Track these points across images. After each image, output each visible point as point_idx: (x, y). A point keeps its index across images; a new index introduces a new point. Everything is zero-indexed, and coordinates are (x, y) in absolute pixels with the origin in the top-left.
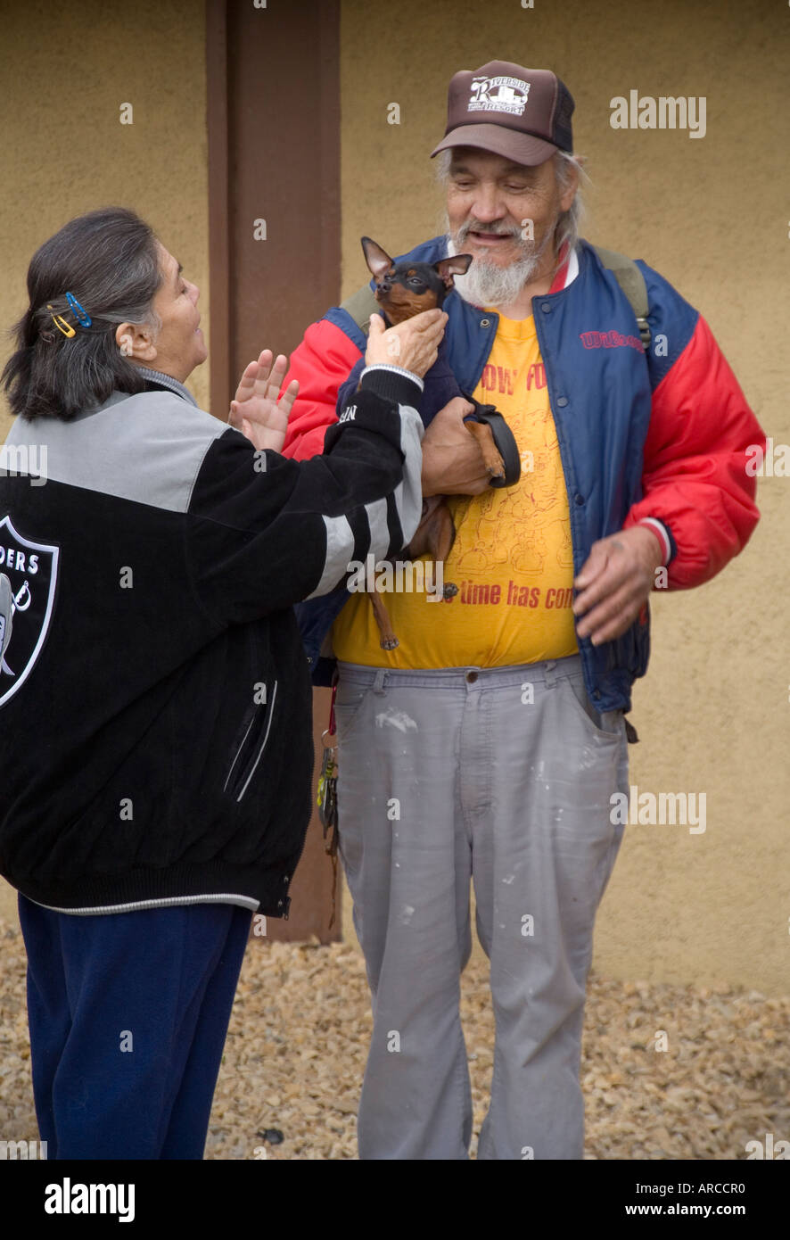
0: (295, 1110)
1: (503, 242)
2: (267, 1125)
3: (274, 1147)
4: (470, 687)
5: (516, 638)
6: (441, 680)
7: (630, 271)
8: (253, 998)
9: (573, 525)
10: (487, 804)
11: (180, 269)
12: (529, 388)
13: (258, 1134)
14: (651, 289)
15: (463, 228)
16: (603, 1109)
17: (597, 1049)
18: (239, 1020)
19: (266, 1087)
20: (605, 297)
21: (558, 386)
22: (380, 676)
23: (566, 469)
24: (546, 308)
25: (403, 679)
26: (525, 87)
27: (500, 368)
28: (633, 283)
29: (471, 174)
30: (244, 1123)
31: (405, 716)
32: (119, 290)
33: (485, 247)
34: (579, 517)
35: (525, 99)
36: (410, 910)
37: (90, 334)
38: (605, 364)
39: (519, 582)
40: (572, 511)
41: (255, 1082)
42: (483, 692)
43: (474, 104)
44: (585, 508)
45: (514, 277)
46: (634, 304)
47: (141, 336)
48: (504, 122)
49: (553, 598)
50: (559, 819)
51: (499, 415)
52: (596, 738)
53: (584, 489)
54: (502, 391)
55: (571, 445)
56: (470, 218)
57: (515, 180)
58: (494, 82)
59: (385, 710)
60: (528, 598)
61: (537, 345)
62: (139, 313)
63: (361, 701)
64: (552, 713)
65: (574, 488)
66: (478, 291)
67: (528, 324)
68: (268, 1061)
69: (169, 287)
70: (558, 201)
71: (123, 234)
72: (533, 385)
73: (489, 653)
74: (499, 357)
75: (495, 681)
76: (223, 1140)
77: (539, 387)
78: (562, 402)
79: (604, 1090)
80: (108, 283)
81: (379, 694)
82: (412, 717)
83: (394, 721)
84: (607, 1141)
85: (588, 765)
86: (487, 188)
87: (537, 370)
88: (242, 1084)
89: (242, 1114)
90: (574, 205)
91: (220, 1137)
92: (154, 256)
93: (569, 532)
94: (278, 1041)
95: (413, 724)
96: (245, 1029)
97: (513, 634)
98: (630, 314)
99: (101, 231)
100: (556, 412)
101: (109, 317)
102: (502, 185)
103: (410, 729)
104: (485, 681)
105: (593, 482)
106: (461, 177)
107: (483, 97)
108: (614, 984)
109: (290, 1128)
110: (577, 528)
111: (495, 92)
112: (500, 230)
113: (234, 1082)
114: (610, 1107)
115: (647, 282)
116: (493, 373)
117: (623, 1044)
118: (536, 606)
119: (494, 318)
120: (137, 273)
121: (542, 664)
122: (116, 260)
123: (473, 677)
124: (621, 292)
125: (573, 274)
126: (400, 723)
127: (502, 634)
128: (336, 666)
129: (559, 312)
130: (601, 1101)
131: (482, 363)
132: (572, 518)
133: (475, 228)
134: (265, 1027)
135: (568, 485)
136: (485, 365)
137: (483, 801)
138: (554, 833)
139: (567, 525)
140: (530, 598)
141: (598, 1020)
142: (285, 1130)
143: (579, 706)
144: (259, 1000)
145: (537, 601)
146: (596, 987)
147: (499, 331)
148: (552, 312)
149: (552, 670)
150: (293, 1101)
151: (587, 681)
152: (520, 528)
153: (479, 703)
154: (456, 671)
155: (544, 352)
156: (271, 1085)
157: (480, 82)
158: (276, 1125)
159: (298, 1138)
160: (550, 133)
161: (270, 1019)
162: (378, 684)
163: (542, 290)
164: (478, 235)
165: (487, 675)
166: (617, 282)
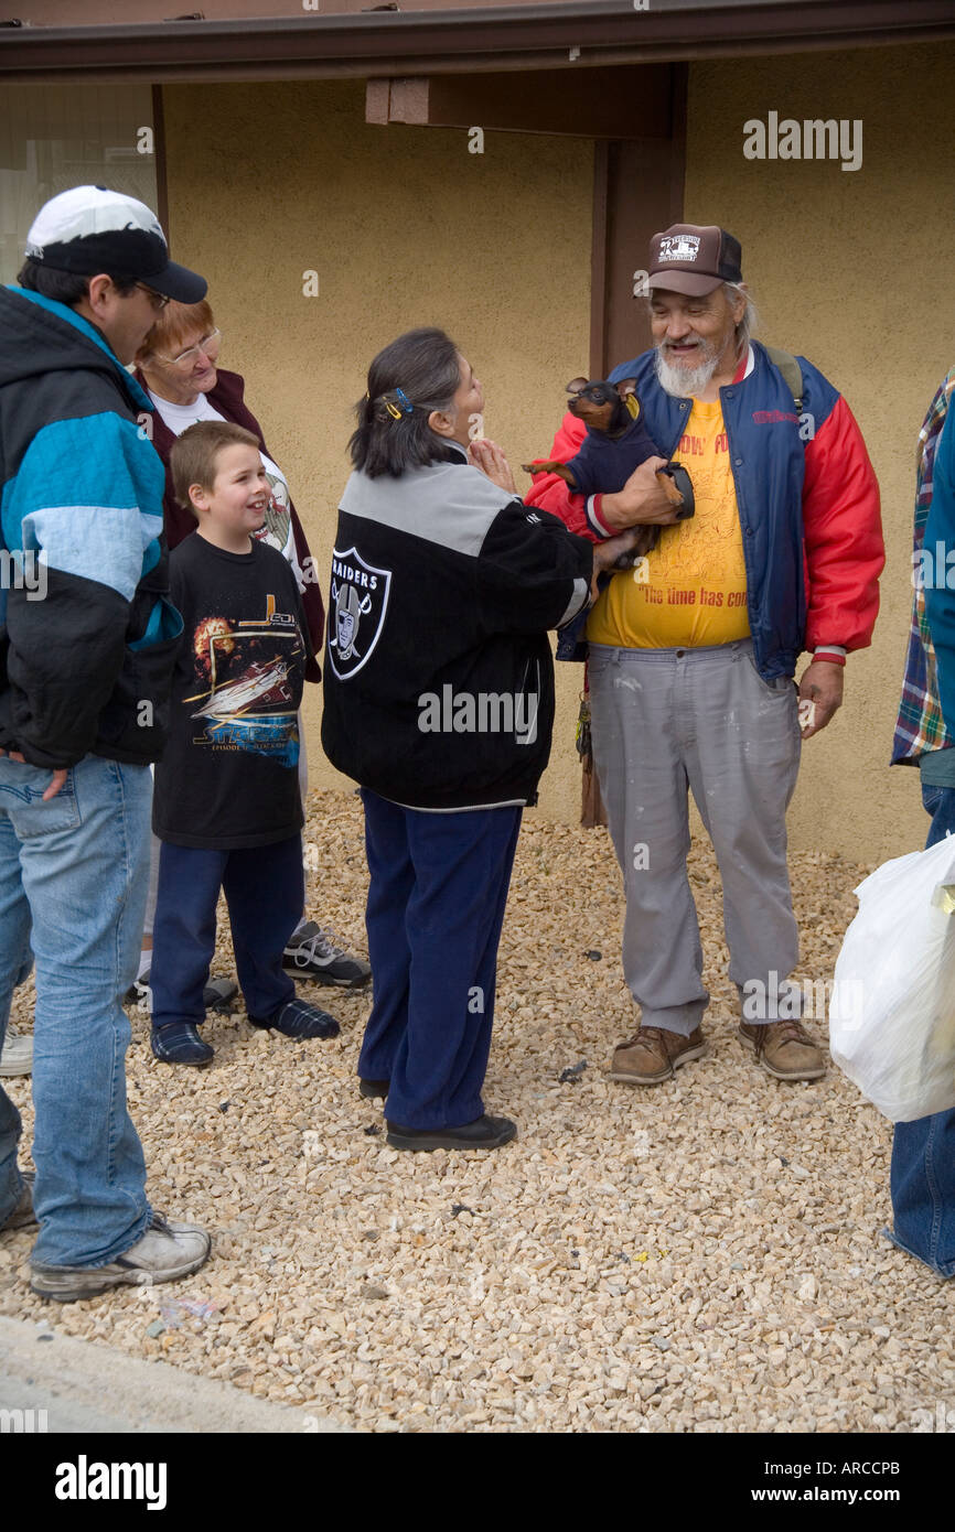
0: (613, 939)
1: (692, 351)
2: (593, 948)
3: (594, 963)
4: (679, 660)
5: (709, 626)
6: (659, 656)
7: (791, 365)
8: (603, 864)
9: (745, 550)
10: (693, 741)
11: (472, 370)
12: (717, 452)
13: (585, 954)
14: (805, 377)
15: (663, 343)
16: (825, 948)
17: (830, 908)
18: (591, 878)
19: (597, 923)
20: (772, 385)
21: (736, 451)
22: (617, 650)
23: (740, 510)
24: (730, 394)
25: (632, 655)
26: (697, 241)
27: (694, 438)
28: (793, 374)
29: (663, 305)
30: (577, 946)
31: (634, 680)
32: (434, 388)
33: (679, 356)
34: (750, 544)
35: (697, 249)
36: (641, 809)
37: (411, 418)
38: (770, 433)
39: (709, 588)
40: (744, 539)
41: (591, 919)
42: (687, 664)
43: (662, 257)
44: (754, 538)
45: (702, 374)
46: (792, 389)
47: (445, 420)
48: (683, 267)
49: (733, 600)
50: (747, 750)
51: (684, 469)
52: (770, 694)
53: (754, 524)
54: (694, 453)
55: (744, 493)
56: (666, 336)
57: (694, 307)
58: (675, 241)
59: (620, 676)
60: (715, 600)
61: (722, 421)
62: (445, 404)
63: (604, 669)
64: (736, 678)
65: (746, 524)
66: (678, 387)
67: (717, 406)
68: (604, 906)
69: (465, 384)
70: (731, 316)
71: (437, 349)
72: (720, 449)
73: (690, 638)
74: (694, 429)
75: (696, 657)
76: (561, 957)
77: (723, 450)
78: (738, 462)
79: (829, 936)
80: (426, 383)
81: (616, 665)
82: (638, 681)
83: (627, 683)
84: (821, 969)
85: (764, 712)
86: (676, 315)
87: (722, 439)
88: (582, 921)
89: (577, 940)
90: (745, 317)
91: (559, 954)
92: (457, 364)
93: (742, 553)
94: (613, 893)
95: (639, 685)
96: (593, 885)
97: (706, 625)
98: (790, 396)
99: (423, 347)
100: (734, 468)
101: (424, 406)
102: (686, 311)
103: (637, 689)
104: (689, 657)
105: (760, 518)
106: (658, 309)
107: (668, 252)
108: (853, 865)
109: (607, 951)
110: (749, 552)
111: (675, 247)
112: (688, 341)
113: (577, 919)
114: (830, 947)
115: (803, 373)
116: (688, 440)
117: (849, 906)
118: (721, 605)
119: (689, 402)
120: (445, 377)
121: (728, 645)
122: (432, 367)
123: (681, 654)
124: (782, 379)
125: (750, 368)
126: (629, 684)
127: (698, 624)
128: (587, 646)
129: (738, 398)
130: (825, 943)
131: (679, 436)
132: (744, 545)
133: (670, 342)
134: (606, 883)
135: (742, 522)
136: (683, 437)
137: (690, 739)
138: (743, 759)
139: (741, 548)
140: (716, 600)
141: (836, 889)
142: (603, 952)
143: (755, 672)
144: (607, 866)
145: (721, 602)
146: (839, 866)
147: (693, 410)
148: (733, 397)
149: (736, 649)
150: (614, 933)
151: (757, 659)
152: (708, 551)
153: (685, 672)
154: (670, 650)
155: (727, 426)
156: (601, 922)
157: (666, 241)
158: (598, 949)
159: (611, 958)
160: (717, 270)
161: (612, 878)
162: (615, 658)
163: (727, 381)
164: (675, 348)
165: (690, 652)
166: (781, 374)
